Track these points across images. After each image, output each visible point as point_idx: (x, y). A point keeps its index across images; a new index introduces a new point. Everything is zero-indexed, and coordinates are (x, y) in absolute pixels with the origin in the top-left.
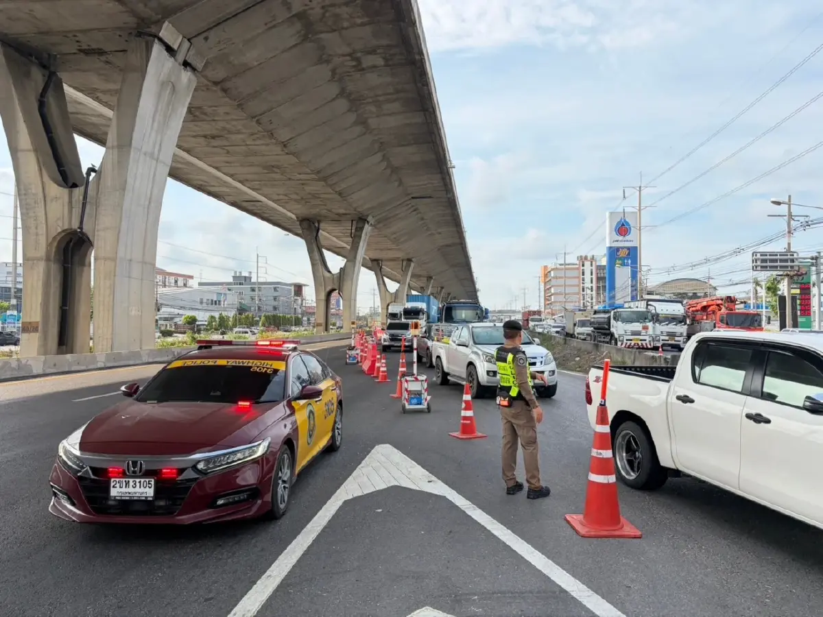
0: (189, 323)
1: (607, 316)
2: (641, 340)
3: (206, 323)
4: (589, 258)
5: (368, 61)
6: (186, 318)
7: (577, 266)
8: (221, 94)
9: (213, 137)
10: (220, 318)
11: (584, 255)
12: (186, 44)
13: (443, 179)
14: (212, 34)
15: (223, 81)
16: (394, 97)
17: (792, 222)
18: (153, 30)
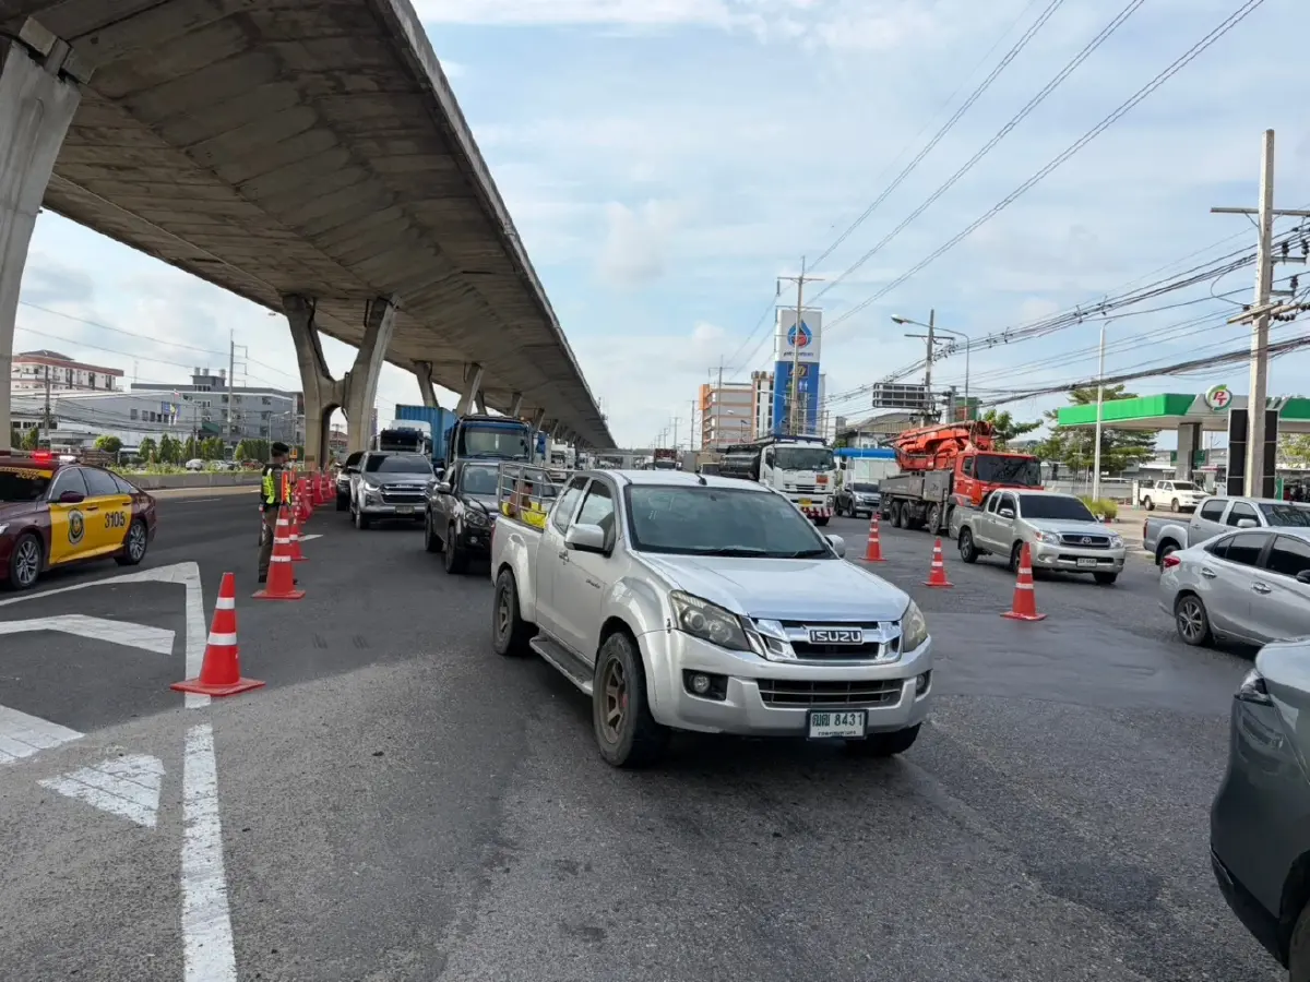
0: (108, 449)
1: (753, 456)
2: (813, 502)
3: (138, 450)
4: (768, 376)
5: (354, 82)
6: (101, 441)
7: (750, 388)
8: (123, 113)
9: (120, 168)
10: (162, 443)
11: (761, 371)
12: (63, 46)
13: (504, 248)
14: (102, 36)
15: (125, 96)
16: (403, 132)
17: (934, 346)
18: (10, 26)
